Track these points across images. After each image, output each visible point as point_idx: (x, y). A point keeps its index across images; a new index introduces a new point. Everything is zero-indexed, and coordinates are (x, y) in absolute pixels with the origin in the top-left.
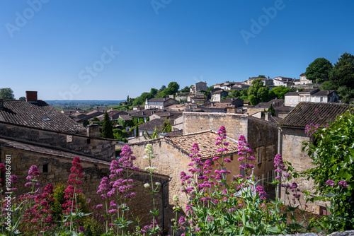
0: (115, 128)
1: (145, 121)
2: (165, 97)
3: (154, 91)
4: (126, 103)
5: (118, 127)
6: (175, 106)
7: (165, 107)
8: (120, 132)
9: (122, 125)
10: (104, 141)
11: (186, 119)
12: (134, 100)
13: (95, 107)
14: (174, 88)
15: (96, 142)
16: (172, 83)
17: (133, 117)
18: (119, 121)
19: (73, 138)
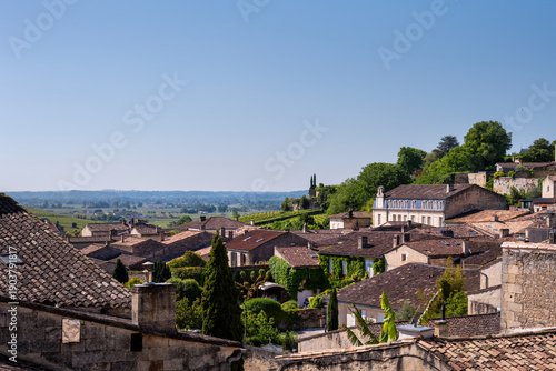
0: (259, 293)
1: (371, 271)
2: (451, 181)
3: (412, 159)
4: (306, 204)
5: (270, 292)
6: (489, 215)
7: (448, 218)
8: (271, 310)
9: (283, 283)
10: (189, 345)
11: (514, 270)
12: (333, 190)
13: (196, 217)
14: (489, 146)
15: (163, 345)
16: (481, 128)
17: (326, 256)
18: (274, 271)
19: (83, 330)
